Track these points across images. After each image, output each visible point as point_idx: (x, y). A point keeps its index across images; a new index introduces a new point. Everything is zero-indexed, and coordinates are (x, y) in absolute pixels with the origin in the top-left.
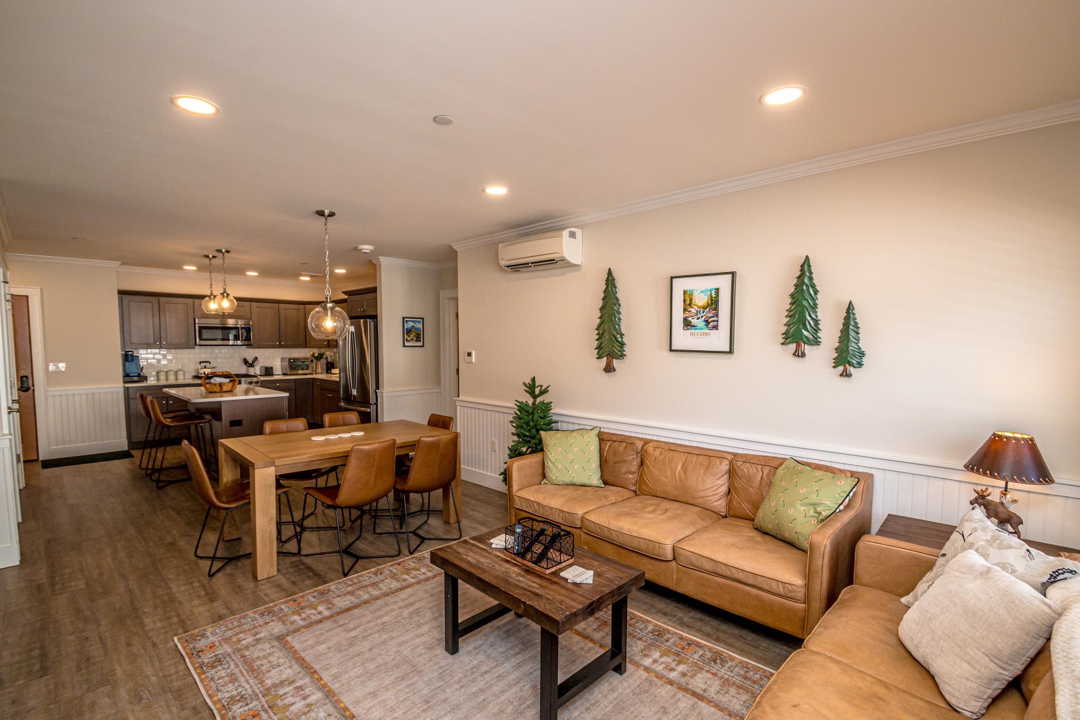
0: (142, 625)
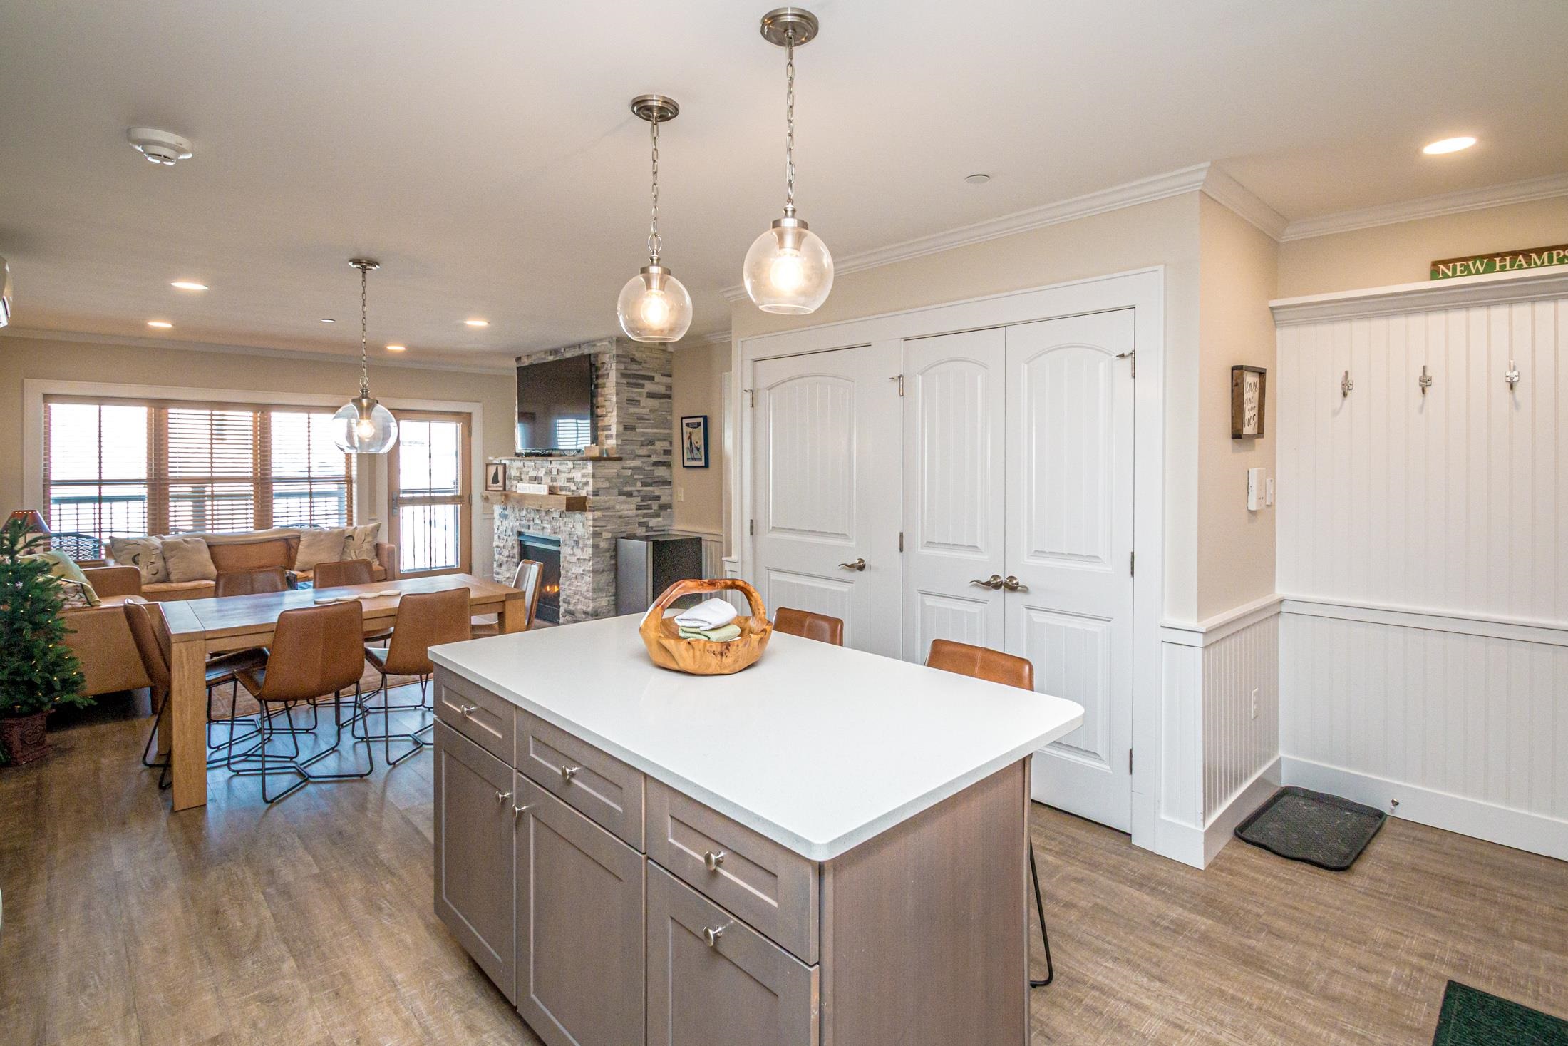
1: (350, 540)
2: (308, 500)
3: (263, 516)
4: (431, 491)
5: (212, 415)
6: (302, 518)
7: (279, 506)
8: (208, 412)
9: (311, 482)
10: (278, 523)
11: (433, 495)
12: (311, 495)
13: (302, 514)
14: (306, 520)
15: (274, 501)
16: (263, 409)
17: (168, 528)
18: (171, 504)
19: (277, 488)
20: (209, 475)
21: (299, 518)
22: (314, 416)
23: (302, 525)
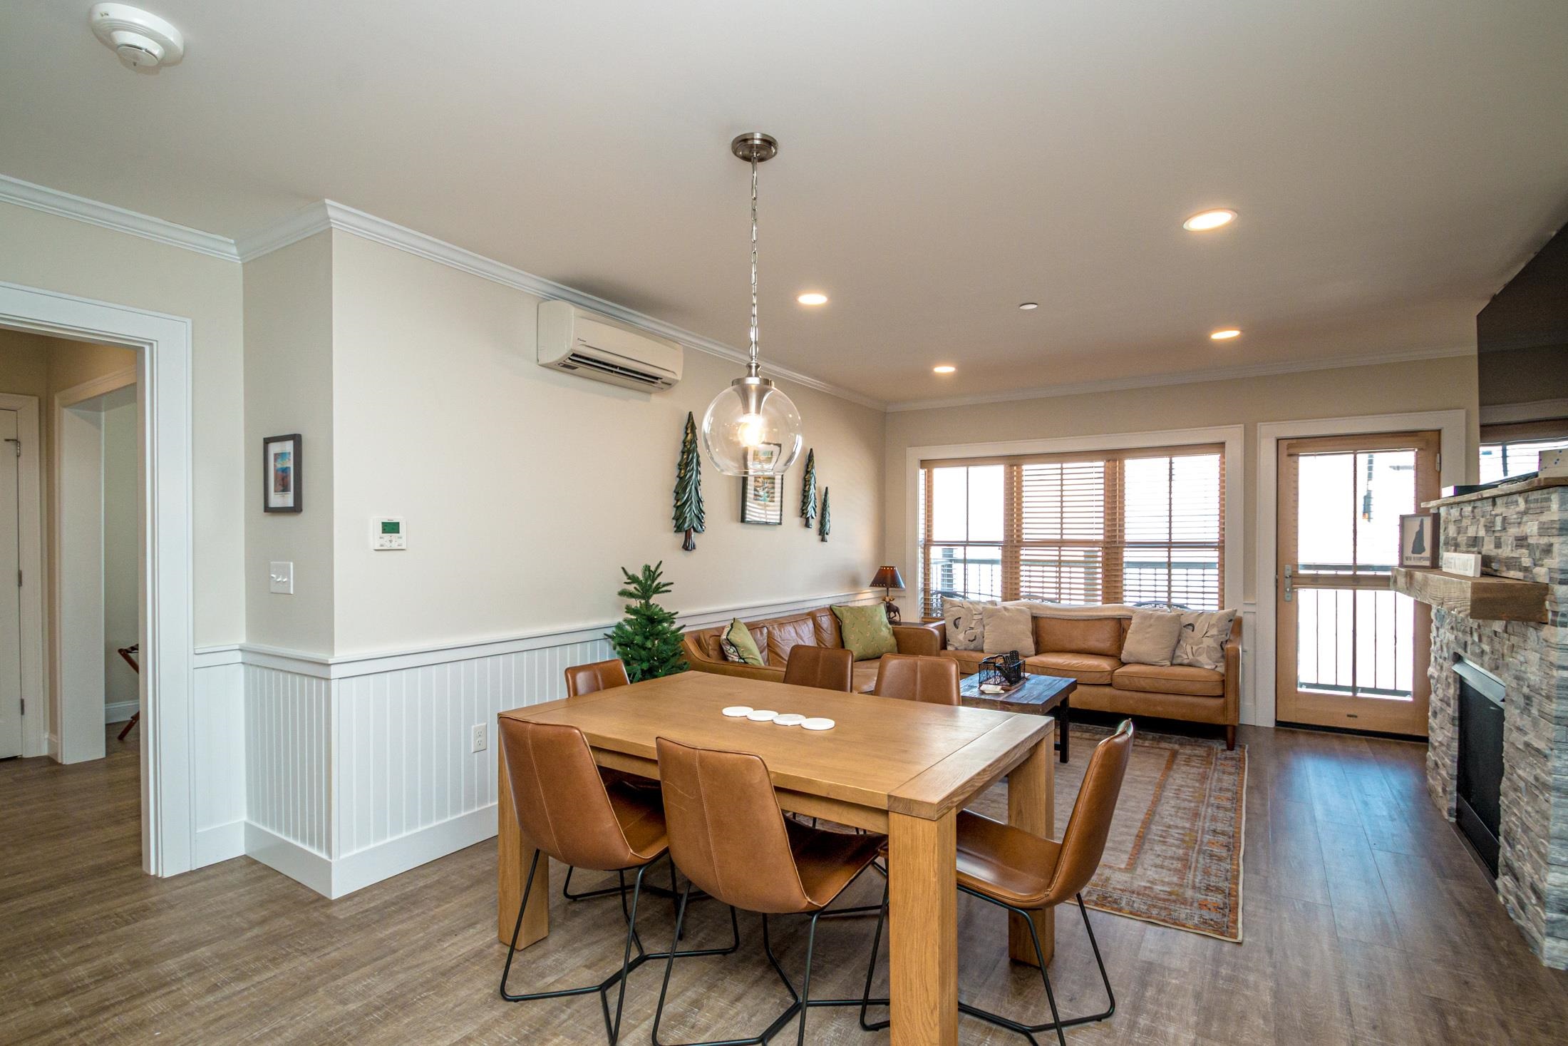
0: (1277, 994)
1: (1189, 630)
2: (1166, 571)
3: (1113, 590)
4: (1355, 567)
5: (1062, 469)
6: (1158, 594)
7: (1131, 577)
8: (1059, 466)
9: (1169, 548)
10: (1130, 600)
11: (1358, 573)
12: (1169, 565)
13: (1158, 589)
14: (1163, 597)
15: (1124, 571)
16: (1114, 457)
17: (1018, 594)
18: (1022, 568)
19: (1129, 555)
20: (1059, 537)
21: (1153, 594)
22: (1179, 461)
23: (1156, 603)
